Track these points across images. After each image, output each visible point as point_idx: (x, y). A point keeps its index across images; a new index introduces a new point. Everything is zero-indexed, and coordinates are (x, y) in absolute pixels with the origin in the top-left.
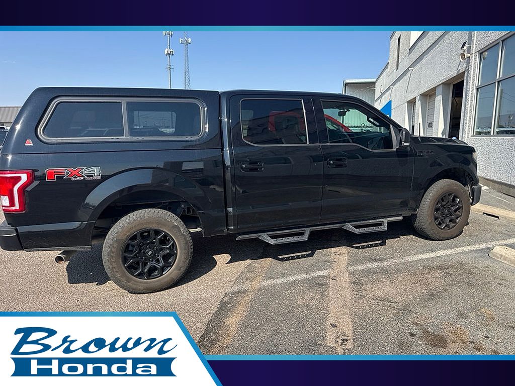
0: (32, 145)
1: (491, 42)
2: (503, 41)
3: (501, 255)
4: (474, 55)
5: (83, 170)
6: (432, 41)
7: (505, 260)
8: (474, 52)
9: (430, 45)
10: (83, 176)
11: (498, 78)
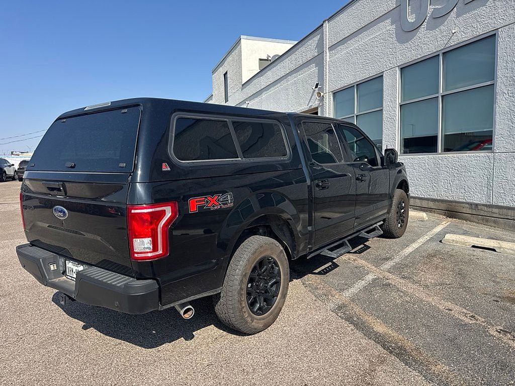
0: (169, 169)
1: (346, 85)
2: (357, 85)
3: (453, 240)
4: (327, 94)
5: (219, 197)
6: (272, 80)
7: (457, 243)
8: (327, 92)
9: (270, 83)
10: (220, 204)
11: (356, 113)
